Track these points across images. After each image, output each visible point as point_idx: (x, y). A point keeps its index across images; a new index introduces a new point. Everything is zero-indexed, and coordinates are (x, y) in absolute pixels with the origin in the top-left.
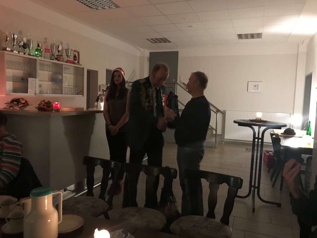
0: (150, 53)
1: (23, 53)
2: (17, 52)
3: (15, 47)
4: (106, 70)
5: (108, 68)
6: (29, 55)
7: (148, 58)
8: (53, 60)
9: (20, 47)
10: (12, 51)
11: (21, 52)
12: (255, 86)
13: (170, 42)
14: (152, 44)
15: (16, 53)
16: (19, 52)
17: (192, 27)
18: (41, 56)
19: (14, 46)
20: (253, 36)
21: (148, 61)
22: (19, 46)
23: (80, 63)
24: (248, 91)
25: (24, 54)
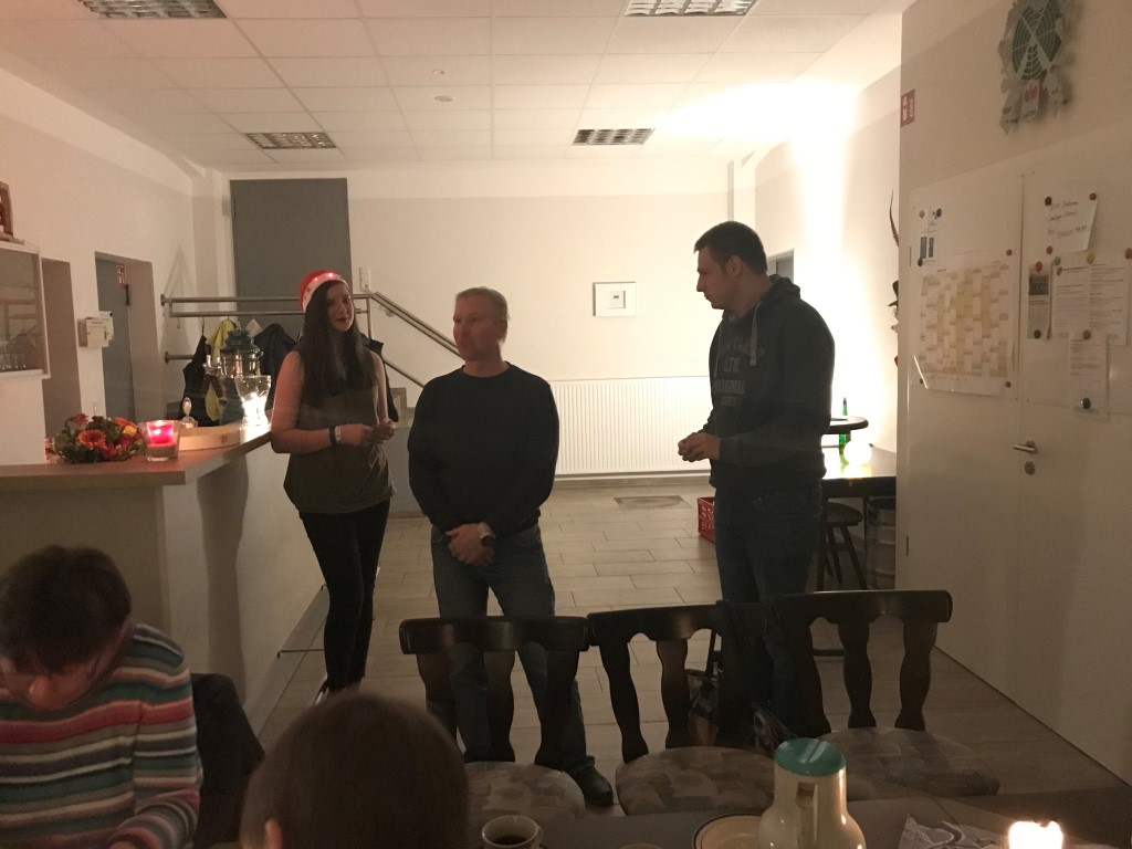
0: (234, 184)
4: (97, 260)
5: (101, 251)
7: (224, 203)
12: (616, 297)
13: (334, 146)
14: (259, 152)
17: (450, 100)
20: (620, 137)
21: (224, 213)
23: (17, 233)
24: (594, 314)
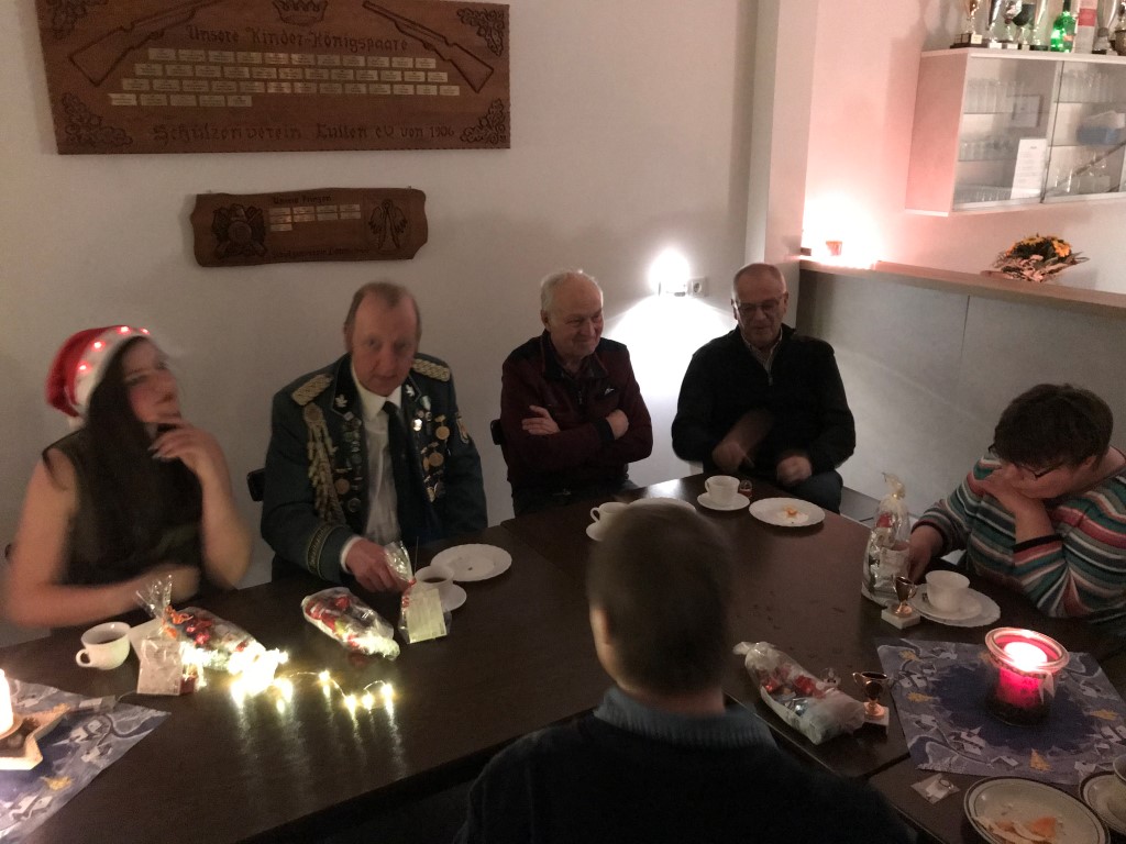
1: (1016, 46)
2: (1000, 45)
3: (993, 24)
6: (1033, 48)
8: (1103, 52)
9: (1007, 22)
10: (984, 45)
11: (1010, 42)
15: (995, 50)
16: (1004, 42)
18: (1068, 46)
19: (990, 23)
22: (1003, 20)
25: (1020, 47)
